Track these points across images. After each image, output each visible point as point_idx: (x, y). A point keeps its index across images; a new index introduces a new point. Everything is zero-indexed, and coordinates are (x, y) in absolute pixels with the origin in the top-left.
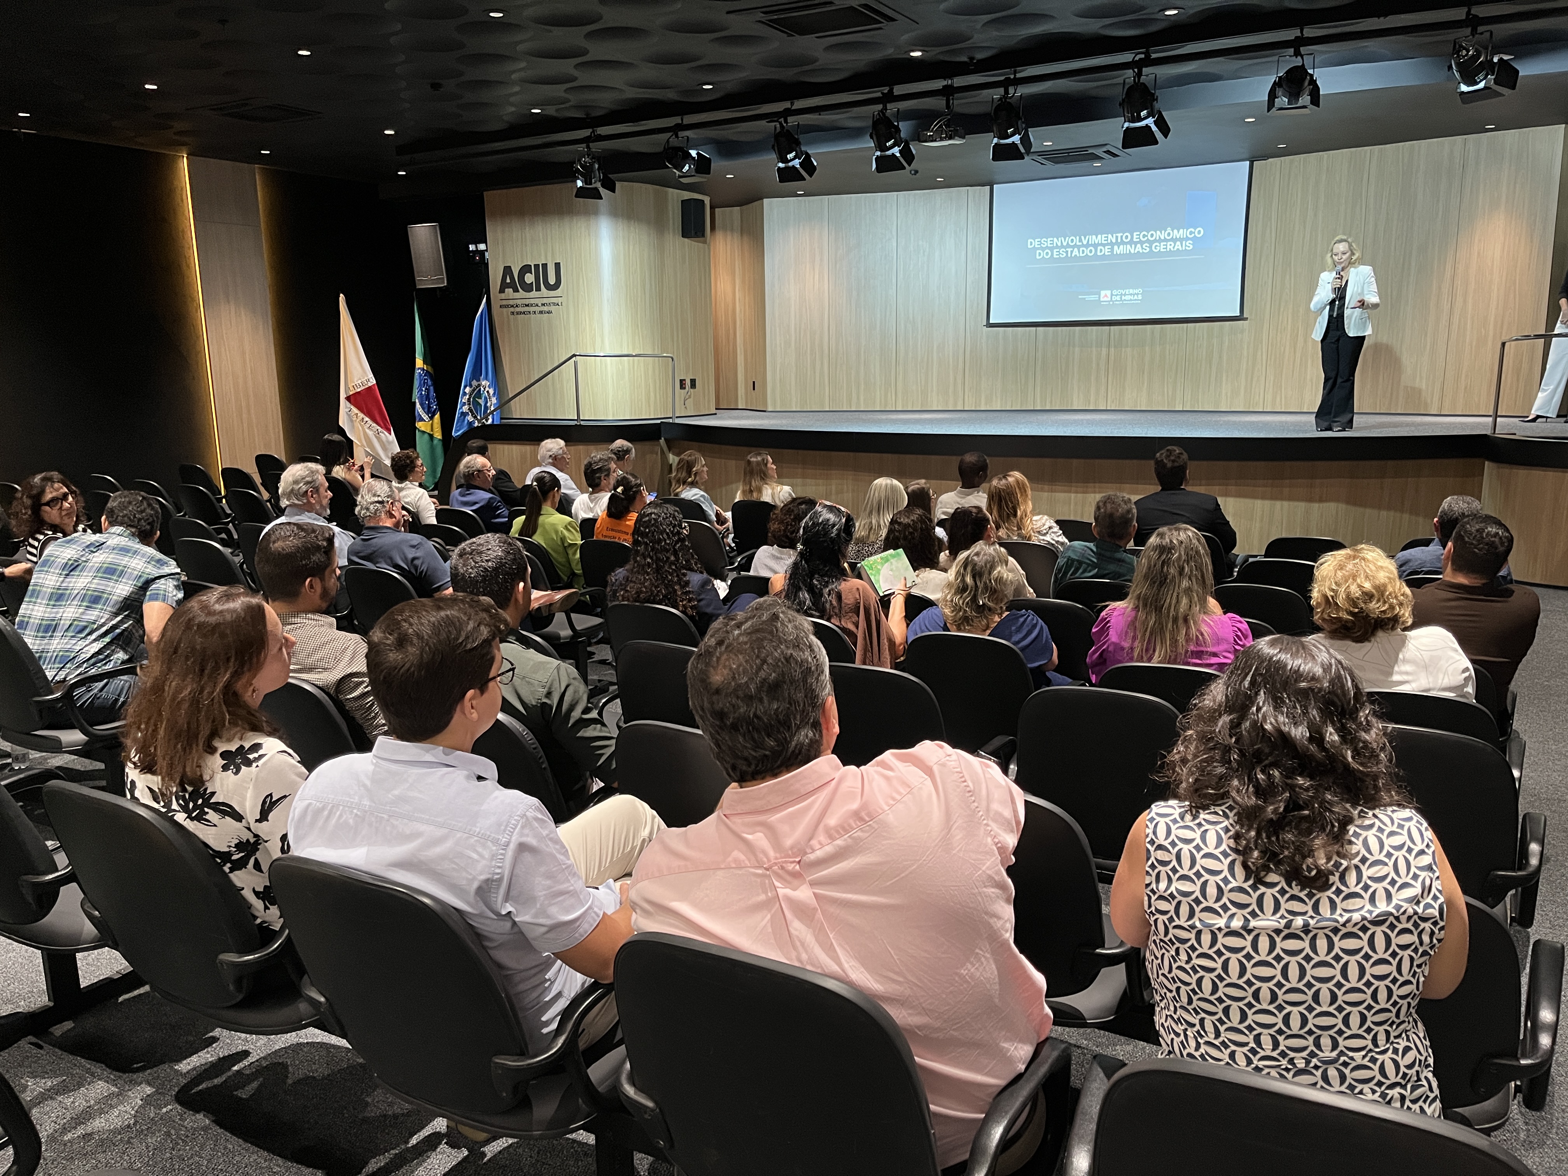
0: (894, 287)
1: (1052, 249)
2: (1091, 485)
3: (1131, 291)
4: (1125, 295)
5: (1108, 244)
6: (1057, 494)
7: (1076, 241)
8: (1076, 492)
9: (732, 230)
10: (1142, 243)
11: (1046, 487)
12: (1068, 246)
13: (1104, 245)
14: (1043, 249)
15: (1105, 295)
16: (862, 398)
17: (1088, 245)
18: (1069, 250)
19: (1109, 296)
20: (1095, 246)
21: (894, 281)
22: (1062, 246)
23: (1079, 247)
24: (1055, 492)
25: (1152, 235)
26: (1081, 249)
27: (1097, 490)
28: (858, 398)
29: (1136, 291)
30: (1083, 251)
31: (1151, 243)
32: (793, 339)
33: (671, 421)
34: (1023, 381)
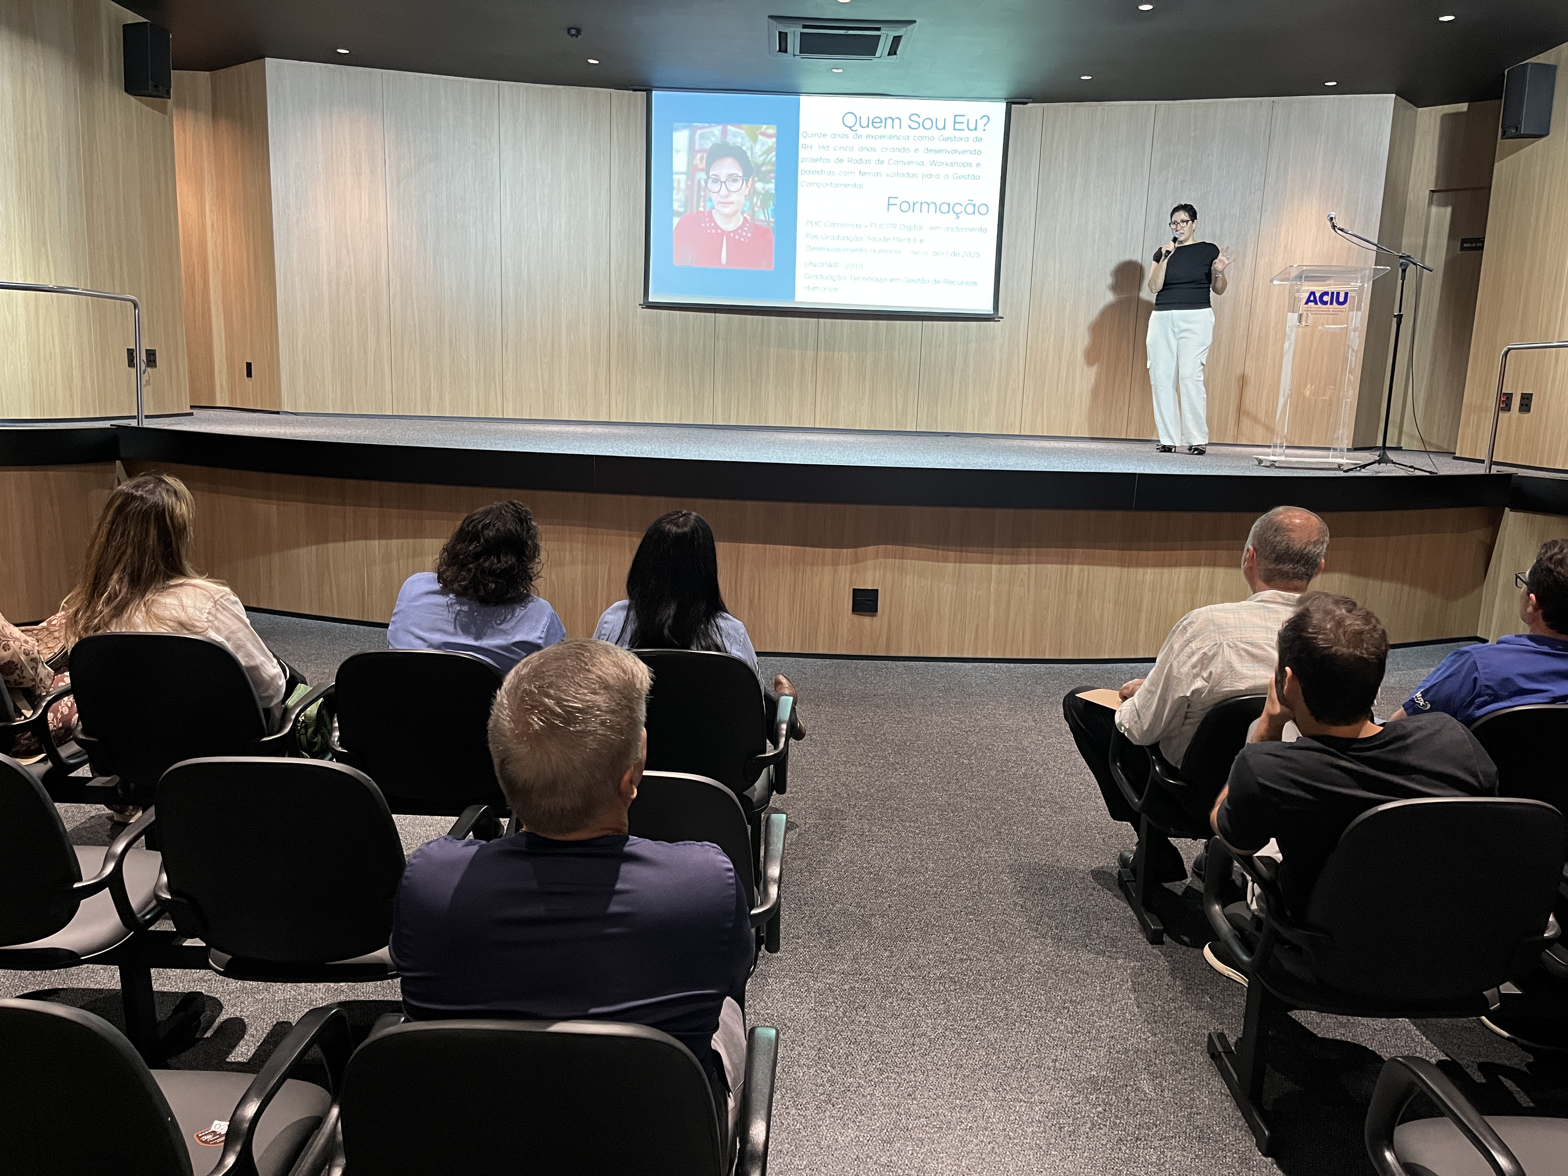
0: (497, 229)
2: (1024, 550)
6: (969, 565)
8: (1000, 563)
9: (195, 108)
11: (952, 554)
16: (447, 397)
21: (496, 218)
24: (966, 562)
27: (1034, 558)
28: (441, 398)
32: (326, 296)
33: (134, 423)
34: (696, 383)
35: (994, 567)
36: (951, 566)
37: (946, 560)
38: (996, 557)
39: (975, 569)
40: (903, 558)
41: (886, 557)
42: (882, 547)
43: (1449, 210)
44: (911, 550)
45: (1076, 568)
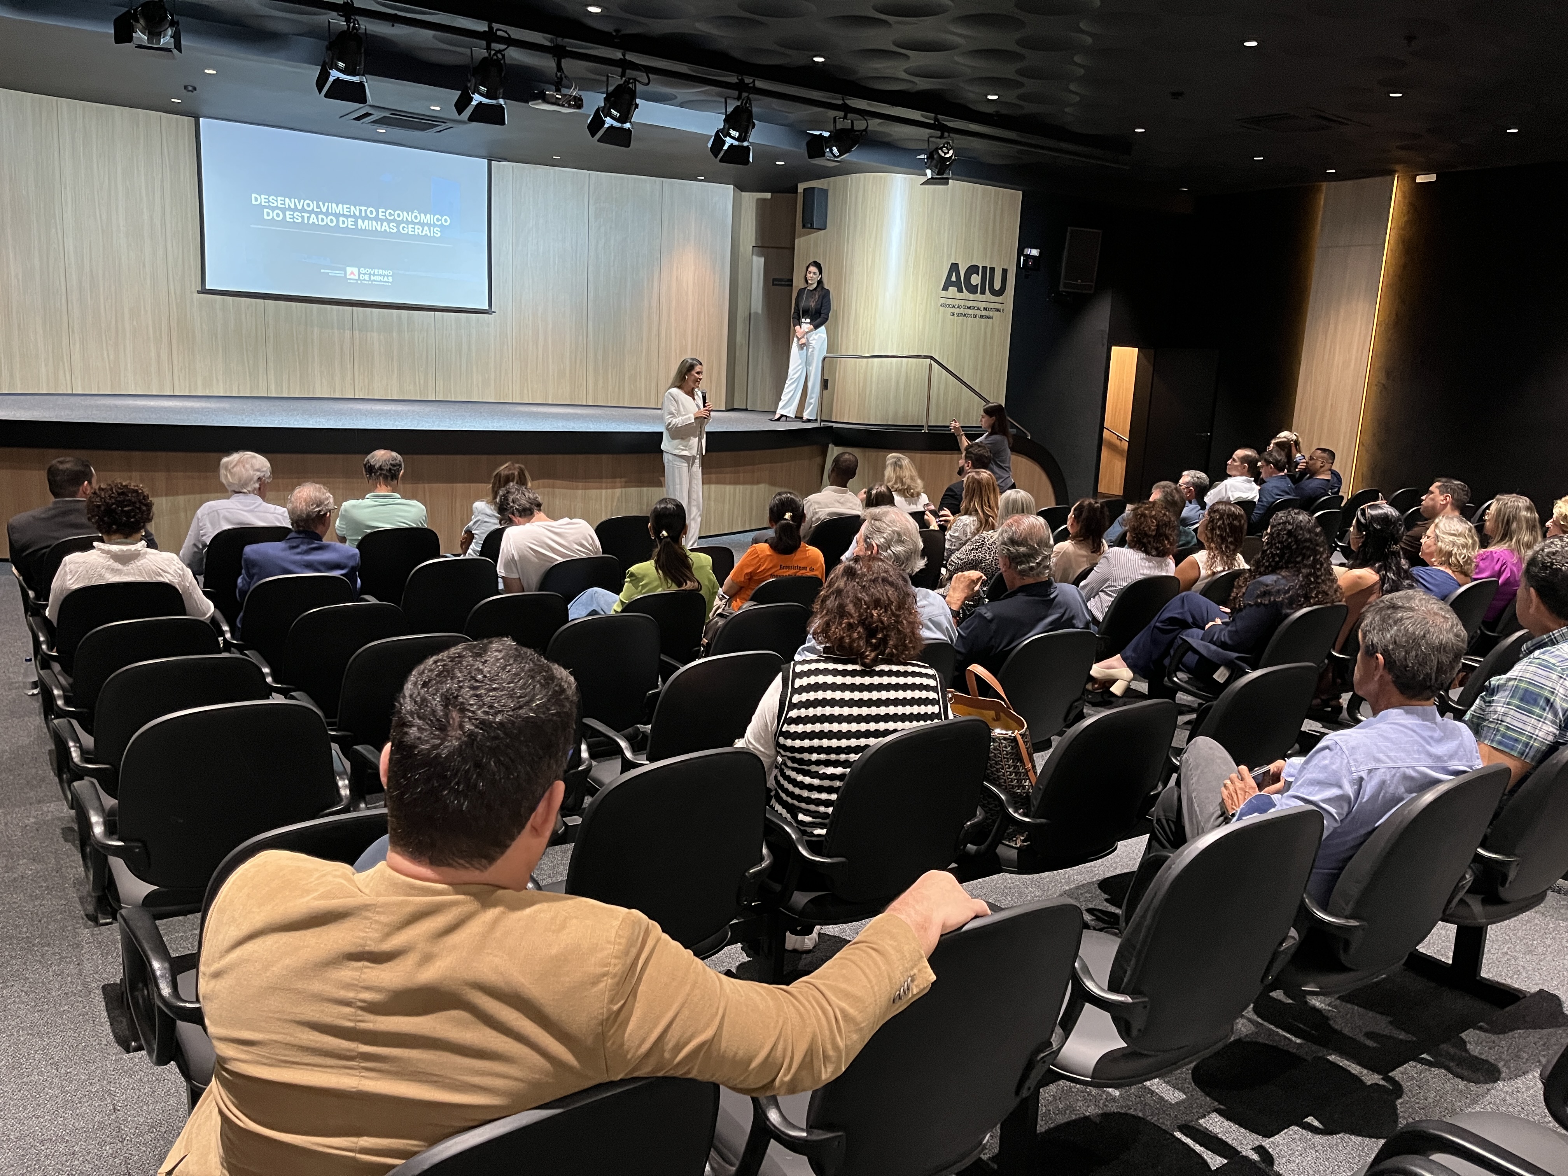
1: (284, 210)
3: (381, 272)
4: (374, 275)
5: (350, 216)
7: (313, 206)
10: (389, 222)
12: (303, 210)
13: (347, 217)
14: (273, 209)
15: (352, 272)
17: (327, 214)
18: (306, 215)
19: (356, 273)
20: (337, 216)
22: (296, 209)
23: (317, 214)
25: (399, 215)
26: (320, 216)
28: (12, 377)
29: (386, 273)
30: (323, 220)
31: (398, 223)
34: (251, 362)
35: (604, 491)
36: (580, 491)
37: (577, 488)
38: (604, 485)
39: (593, 492)
40: (553, 487)
41: (544, 487)
42: (541, 481)
43: (762, 260)
44: (558, 482)
45: (645, 489)
